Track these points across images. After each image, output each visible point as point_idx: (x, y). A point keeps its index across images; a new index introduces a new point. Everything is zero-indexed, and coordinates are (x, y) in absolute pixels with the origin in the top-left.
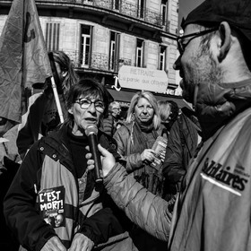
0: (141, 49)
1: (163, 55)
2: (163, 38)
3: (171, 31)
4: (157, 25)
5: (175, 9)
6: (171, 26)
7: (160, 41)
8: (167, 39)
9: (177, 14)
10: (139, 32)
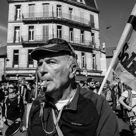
0: (84, 56)
1: (94, 58)
2: (93, 51)
3: (97, 48)
4: (90, 46)
5: (98, 38)
6: (96, 45)
7: (92, 52)
8: (95, 51)
9: (99, 40)
10: (82, 49)
